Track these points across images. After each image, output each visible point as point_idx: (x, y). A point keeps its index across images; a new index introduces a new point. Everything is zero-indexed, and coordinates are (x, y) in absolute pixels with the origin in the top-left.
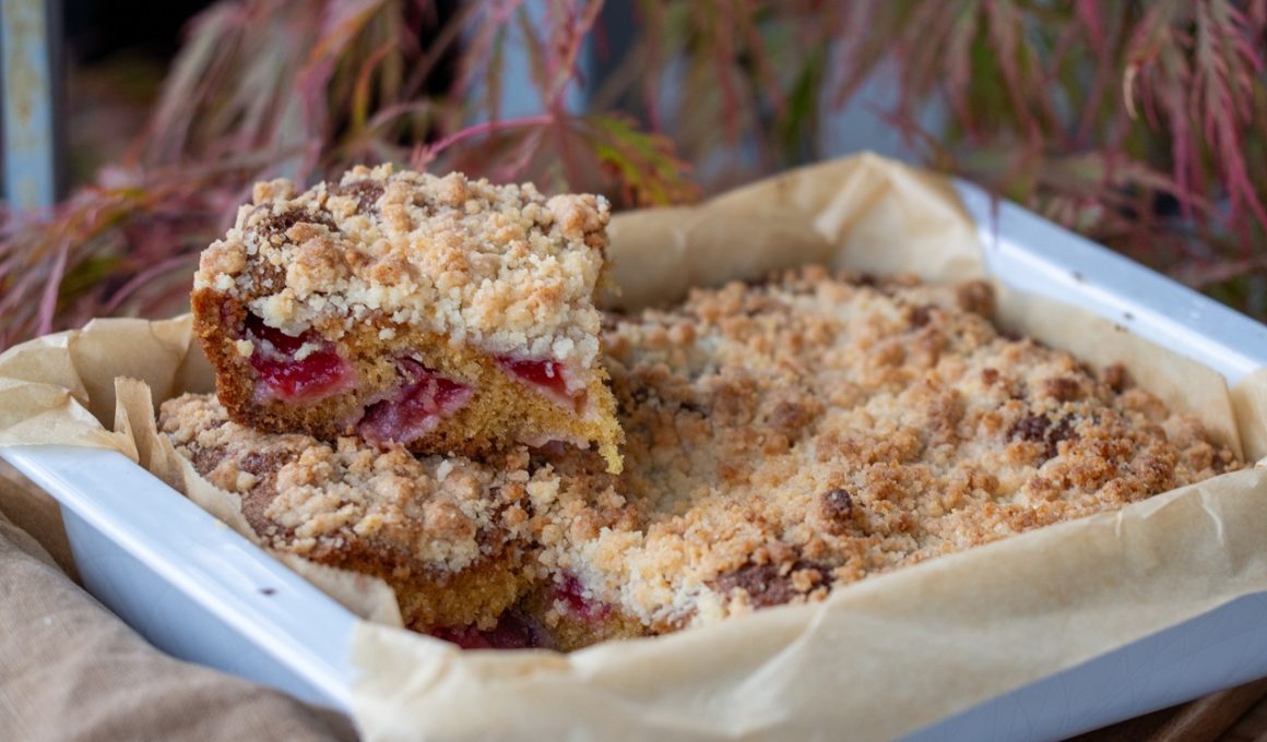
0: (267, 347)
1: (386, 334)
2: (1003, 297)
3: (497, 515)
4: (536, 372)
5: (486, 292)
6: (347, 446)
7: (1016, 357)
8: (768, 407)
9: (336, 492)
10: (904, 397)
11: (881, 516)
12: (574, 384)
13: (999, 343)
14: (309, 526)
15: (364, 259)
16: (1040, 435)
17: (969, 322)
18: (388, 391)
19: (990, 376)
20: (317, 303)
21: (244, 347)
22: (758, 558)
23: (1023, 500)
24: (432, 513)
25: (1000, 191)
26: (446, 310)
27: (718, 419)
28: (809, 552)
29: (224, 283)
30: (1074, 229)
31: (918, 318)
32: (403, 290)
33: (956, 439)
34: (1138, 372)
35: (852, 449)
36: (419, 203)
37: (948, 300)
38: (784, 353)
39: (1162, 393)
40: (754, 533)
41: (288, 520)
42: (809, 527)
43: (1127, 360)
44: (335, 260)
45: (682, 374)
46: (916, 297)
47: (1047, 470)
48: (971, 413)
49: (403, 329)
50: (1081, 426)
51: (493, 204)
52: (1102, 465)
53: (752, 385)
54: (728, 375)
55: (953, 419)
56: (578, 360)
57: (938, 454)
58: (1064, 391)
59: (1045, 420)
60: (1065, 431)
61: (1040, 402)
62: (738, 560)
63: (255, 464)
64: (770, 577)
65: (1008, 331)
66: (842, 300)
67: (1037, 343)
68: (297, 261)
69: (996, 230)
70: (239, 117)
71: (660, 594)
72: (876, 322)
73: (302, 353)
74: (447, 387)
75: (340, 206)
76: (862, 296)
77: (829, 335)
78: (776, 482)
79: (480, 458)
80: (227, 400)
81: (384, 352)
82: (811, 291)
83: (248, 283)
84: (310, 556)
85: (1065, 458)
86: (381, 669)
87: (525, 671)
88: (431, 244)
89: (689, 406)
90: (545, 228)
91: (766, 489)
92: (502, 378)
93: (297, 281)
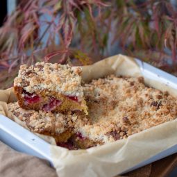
0: (27, 95)
1: (47, 92)
2: (145, 79)
3: (67, 123)
4: (73, 98)
5: (64, 85)
6: (41, 112)
7: (150, 91)
8: (109, 101)
9: (41, 120)
10: (132, 98)
11: (132, 121)
12: (79, 100)
13: (146, 88)
14: (37, 127)
15: (43, 80)
16: (156, 105)
17: (141, 84)
18: (48, 102)
19: (147, 95)
20: (35, 88)
21: (23, 95)
22: (114, 130)
23: (155, 117)
24: (57, 123)
25: (143, 60)
26: (57, 88)
27: (101, 104)
28: (122, 129)
29: (19, 85)
30: (157, 67)
31: (132, 84)
32: (50, 85)
33: (142, 106)
34: (170, 93)
35: (125, 109)
36: (50, 69)
37: (136, 80)
38: (110, 91)
39: (175, 96)
40: (112, 126)
41: (33, 126)
42: (121, 124)
43: (168, 90)
44: (38, 80)
45: (93, 96)
46: (131, 80)
47: (158, 111)
48: (144, 101)
49: (50, 92)
50: (163, 103)
51: (63, 69)
52: (167, 111)
53: (106, 97)
54: (101, 96)
55: (141, 103)
56: (80, 96)
57: (139, 109)
58: (160, 97)
59: (157, 103)
60: (160, 105)
61: (156, 100)
62: (110, 130)
63: (25, 116)
64: (116, 133)
65: (147, 86)
66: (118, 81)
67: (152, 88)
68: (31, 80)
69: (143, 68)
70: (7, 48)
71: (97, 136)
72: (125, 85)
73: (33, 96)
74: (58, 101)
75: (36, 70)
76: (121, 80)
77: (117, 87)
78: (113, 115)
79: (63, 113)
80: (20, 104)
81: (47, 95)
82: (112, 79)
83: (23, 84)
84: (38, 132)
85: (161, 109)
86: (56, 154)
87: (80, 153)
88: (54, 76)
89: (96, 102)
90: (72, 72)
91: (111, 117)
92: (67, 99)
93: (32, 84)
